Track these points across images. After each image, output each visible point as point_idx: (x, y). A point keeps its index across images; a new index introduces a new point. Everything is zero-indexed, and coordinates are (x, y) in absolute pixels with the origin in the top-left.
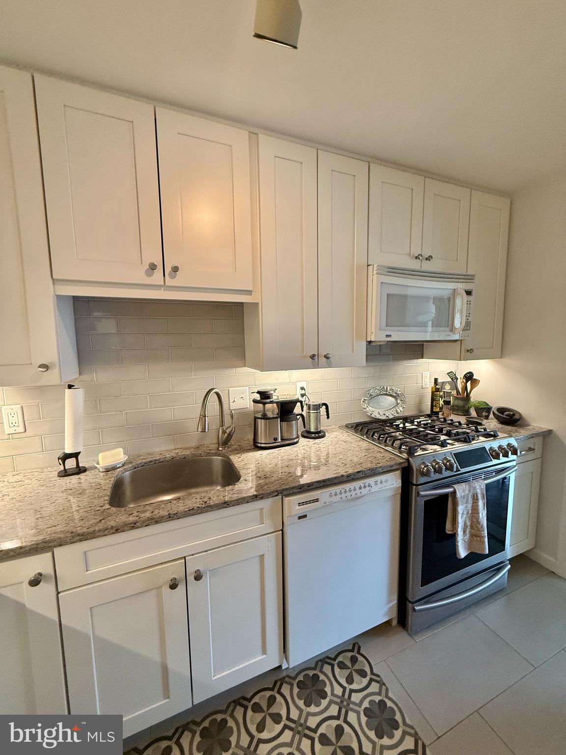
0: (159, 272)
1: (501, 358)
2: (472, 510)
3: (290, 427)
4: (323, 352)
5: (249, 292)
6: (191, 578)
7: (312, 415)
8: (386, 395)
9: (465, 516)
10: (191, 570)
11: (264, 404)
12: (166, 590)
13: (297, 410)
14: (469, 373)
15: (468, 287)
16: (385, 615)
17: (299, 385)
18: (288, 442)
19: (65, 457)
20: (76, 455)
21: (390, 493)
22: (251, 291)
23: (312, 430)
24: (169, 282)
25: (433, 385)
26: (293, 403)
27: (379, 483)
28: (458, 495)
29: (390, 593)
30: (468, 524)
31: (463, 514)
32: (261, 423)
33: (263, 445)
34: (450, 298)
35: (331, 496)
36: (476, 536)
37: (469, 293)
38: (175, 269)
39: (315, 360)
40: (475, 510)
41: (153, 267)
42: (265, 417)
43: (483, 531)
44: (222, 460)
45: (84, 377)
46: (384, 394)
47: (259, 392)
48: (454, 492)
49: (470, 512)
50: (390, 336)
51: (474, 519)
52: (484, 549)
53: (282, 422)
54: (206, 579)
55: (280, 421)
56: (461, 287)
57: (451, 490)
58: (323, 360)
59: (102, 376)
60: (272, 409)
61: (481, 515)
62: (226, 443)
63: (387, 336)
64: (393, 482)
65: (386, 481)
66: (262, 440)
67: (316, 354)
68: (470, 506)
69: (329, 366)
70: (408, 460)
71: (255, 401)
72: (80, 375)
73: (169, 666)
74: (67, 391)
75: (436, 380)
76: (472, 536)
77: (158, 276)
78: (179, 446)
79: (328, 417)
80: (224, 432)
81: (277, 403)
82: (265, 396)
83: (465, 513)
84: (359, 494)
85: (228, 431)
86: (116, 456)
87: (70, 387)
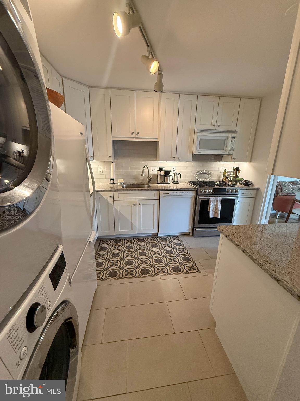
0: (134, 134)
1: (250, 162)
2: (216, 205)
3: (167, 179)
4: (177, 157)
5: (157, 139)
6: (138, 205)
7: (175, 176)
8: (205, 173)
9: (213, 206)
10: (138, 203)
11: (160, 171)
12: (133, 205)
13: (170, 174)
14: (237, 167)
15: (233, 135)
16: (188, 230)
17: (173, 168)
18: (166, 183)
19: (111, 179)
20: (113, 179)
21: (191, 196)
22: (157, 138)
23: (175, 181)
24: (136, 136)
25: (224, 171)
26: (169, 172)
27: (187, 193)
28: (211, 199)
29: (189, 225)
30: (214, 209)
31: (212, 205)
32: (159, 176)
33: (159, 183)
34: (225, 140)
35: (172, 193)
36: (216, 213)
37: (234, 138)
38: (138, 133)
39: (175, 159)
40: (217, 205)
41: (133, 133)
42: (160, 175)
43: (219, 211)
44: (148, 186)
45: (115, 161)
46: (204, 173)
47: (159, 168)
48: (210, 199)
49: (215, 205)
50: (200, 152)
51: (216, 208)
52: (218, 216)
53: (166, 177)
54: (141, 206)
55: (165, 177)
56: (230, 136)
57: (209, 198)
58: (177, 159)
59: (119, 161)
60: (162, 173)
61: (218, 207)
62: (149, 181)
63: (199, 152)
64: (192, 194)
65: (189, 193)
66: (159, 181)
67: (175, 157)
68: (215, 203)
69: (179, 161)
70: (197, 188)
71: (158, 170)
72: (114, 160)
73: (133, 223)
74: (112, 163)
75: (225, 170)
76: (215, 212)
77: (134, 136)
78: (137, 182)
79: (181, 178)
80: (149, 178)
81: (164, 171)
82: (161, 169)
83: (213, 205)
84: (180, 194)
85: (150, 178)
86: (122, 181)
87: (113, 162)
